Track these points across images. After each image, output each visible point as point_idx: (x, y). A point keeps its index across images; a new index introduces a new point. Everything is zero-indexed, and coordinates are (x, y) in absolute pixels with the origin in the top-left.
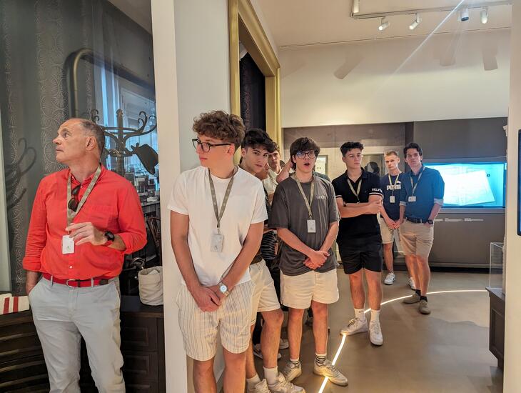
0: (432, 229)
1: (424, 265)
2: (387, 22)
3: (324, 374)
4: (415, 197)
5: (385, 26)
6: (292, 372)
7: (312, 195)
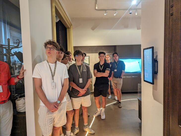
0: (122, 80)
1: (119, 92)
2: (107, 13)
3: (87, 131)
4: (116, 70)
5: (106, 14)
6: (76, 131)
7: (81, 70)
